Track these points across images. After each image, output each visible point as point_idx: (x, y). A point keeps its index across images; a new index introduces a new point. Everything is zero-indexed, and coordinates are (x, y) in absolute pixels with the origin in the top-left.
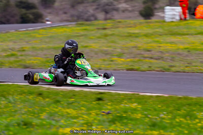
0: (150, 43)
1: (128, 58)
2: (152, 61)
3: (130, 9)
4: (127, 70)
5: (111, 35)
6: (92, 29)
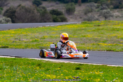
1: (109, 43)
3: (120, 16)
4: (107, 51)
5: (102, 29)
6: (91, 26)
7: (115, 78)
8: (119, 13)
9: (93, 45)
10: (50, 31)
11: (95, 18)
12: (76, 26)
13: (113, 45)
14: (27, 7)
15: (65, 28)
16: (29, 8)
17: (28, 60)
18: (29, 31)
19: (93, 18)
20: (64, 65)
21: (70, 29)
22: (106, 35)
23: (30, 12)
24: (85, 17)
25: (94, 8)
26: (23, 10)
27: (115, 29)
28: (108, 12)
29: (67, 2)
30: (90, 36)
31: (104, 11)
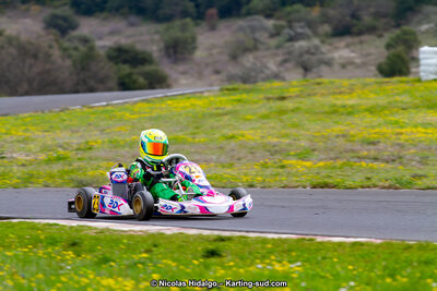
0: (379, 125)
1: (321, 160)
2: (376, 165)
3: (358, 61)
4: (314, 187)
5: (293, 111)
6: (254, 100)
7: (344, 284)
8: (353, 52)
9: (265, 166)
10: (110, 122)
11: (267, 72)
12: (199, 102)
13: (334, 168)
14: (24, 37)
15: (161, 109)
16: (33, 41)
17: (34, 227)
18: (34, 125)
19: (262, 72)
20: (161, 241)
21: (180, 115)
22: (308, 130)
23: (35, 56)
24: (234, 70)
25: (263, 36)
26: (13, 51)
27: (341, 110)
28: (313, 51)
29: (168, 19)
30: (251, 135)
31: (301, 47)
